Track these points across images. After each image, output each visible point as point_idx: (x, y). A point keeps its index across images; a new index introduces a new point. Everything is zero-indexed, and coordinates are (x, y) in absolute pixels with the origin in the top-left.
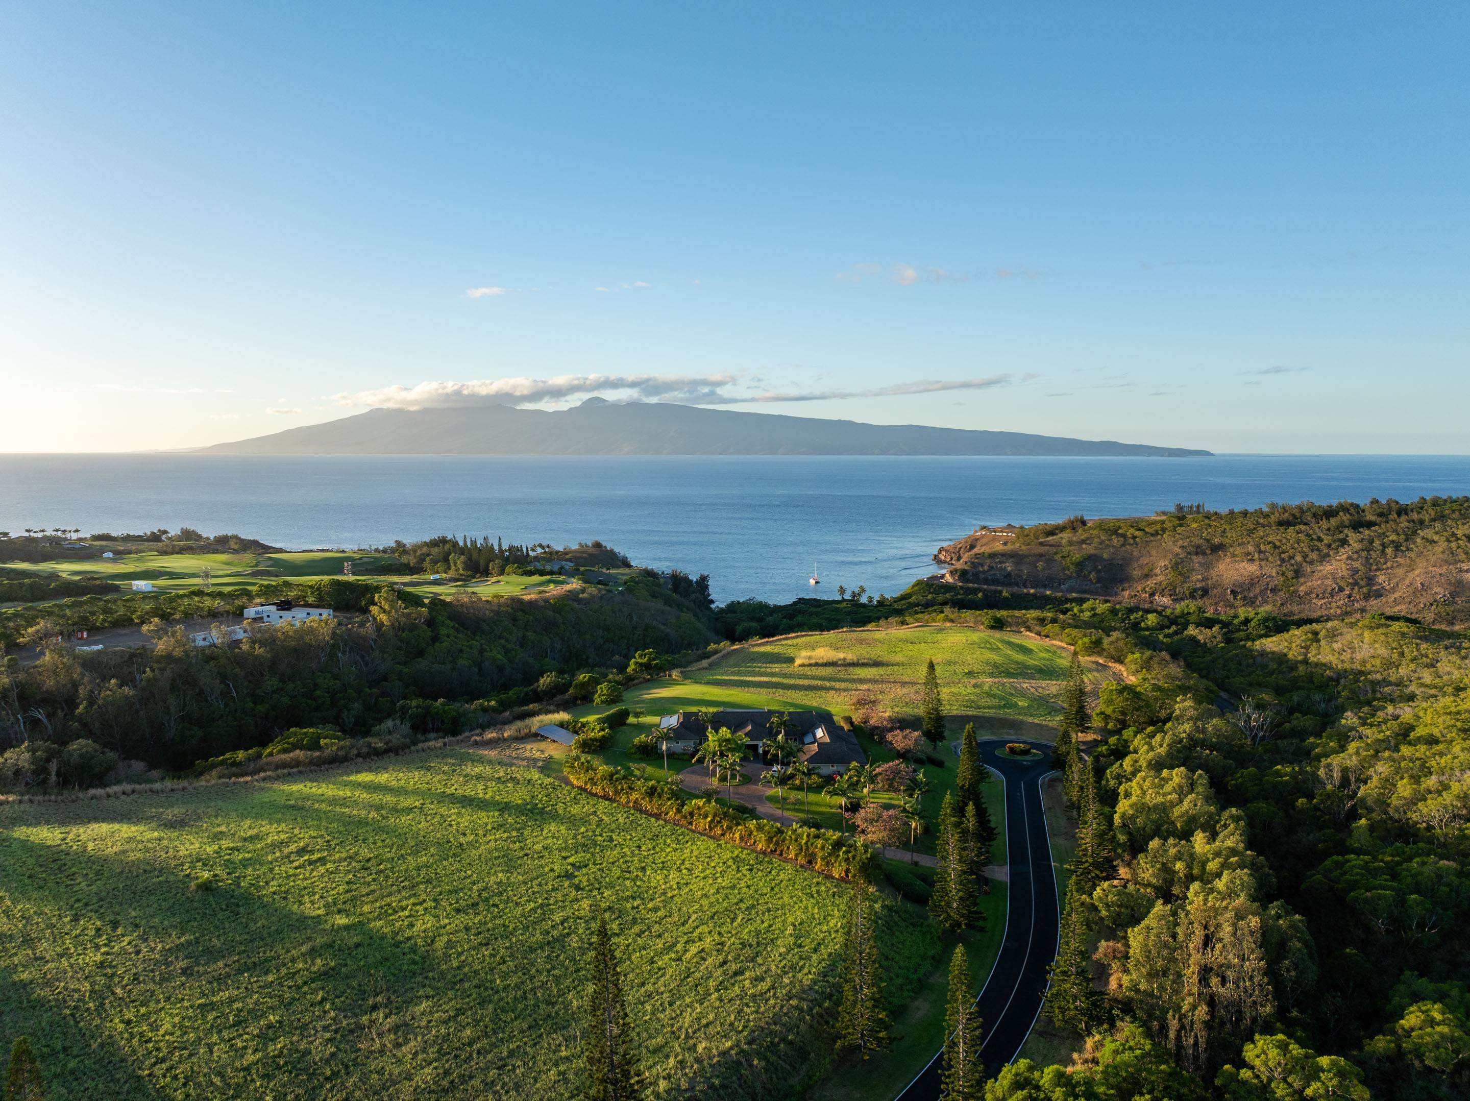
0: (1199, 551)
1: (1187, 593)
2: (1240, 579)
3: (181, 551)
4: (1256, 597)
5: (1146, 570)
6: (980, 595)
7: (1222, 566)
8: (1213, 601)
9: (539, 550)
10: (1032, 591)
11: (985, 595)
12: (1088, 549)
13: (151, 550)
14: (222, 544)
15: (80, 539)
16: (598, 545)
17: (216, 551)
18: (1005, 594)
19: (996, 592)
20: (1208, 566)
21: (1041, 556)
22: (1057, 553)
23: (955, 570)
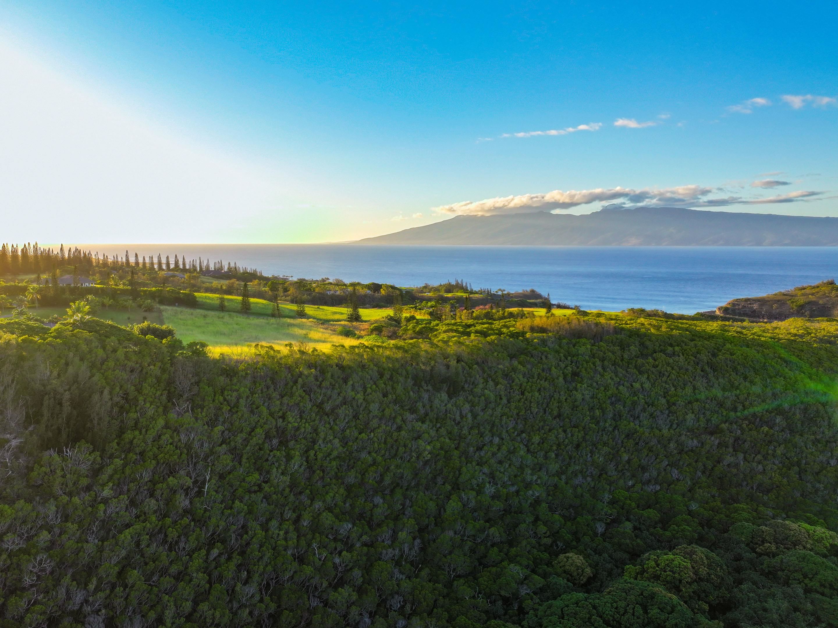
10: (766, 320)
12: (812, 298)
16: (533, 291)
21: (779, 301)
22: (790, 300)
23: (722, 307)
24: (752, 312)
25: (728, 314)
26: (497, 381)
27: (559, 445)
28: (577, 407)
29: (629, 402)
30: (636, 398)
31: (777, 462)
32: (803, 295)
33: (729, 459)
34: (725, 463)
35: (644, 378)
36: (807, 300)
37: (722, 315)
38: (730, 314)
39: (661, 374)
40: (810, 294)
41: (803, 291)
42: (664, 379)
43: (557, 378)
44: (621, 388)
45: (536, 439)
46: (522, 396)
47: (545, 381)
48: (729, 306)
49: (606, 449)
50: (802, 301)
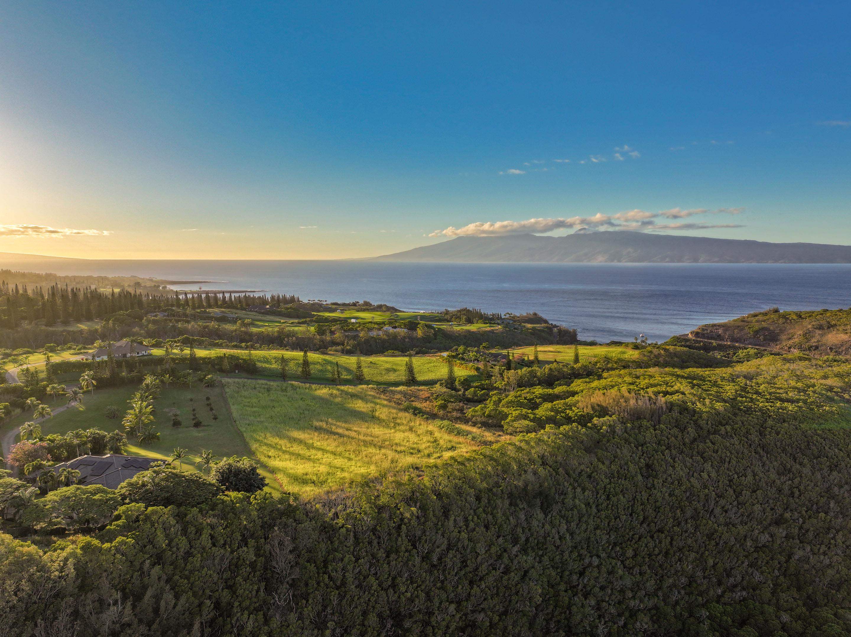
0: (820, 327)
1: (807, 348)
2: (836, 342)
3: (364, 310)
4: (842, 351)
5: (790, 336)
6: (702, 344)
7: (830, 336)
8: (819, 353)
9: (508, 316)
10: (729, 343)
11: (704, 345)
12: (764, 325)
13: (353, 310)
14: (379, 308)
15: (327, 304)
16: (535, 314)
17: (377, 311)
18: (714, 344)
19: (710, 343)
20: (822, 335)
21: (738, 327)
22: (747, 326)
23: (694, 332)
24: (718, 336)
25: (699, 337)
26: (583, 485)
27: (650, 555)
28: (659, 508)
29: (702, 496)
30: (707, 491)
31: (839, 552)
32: (757, 321)
33: (799, 554)
34: (796, 557)
35: (708, 466)
36: (760, 327)
37: (694, 338)
38: (701, 338)
39: (722, 461)
40: (762, 321)
41: (757, 318)
42: (726, 465)
43: (636, 475)
44: (692, 480)
45: (630, 553)
46: (608, 502)
47: (625, 479)
48: (699, 331)
49: (693, 555)
50: (757, 327)
